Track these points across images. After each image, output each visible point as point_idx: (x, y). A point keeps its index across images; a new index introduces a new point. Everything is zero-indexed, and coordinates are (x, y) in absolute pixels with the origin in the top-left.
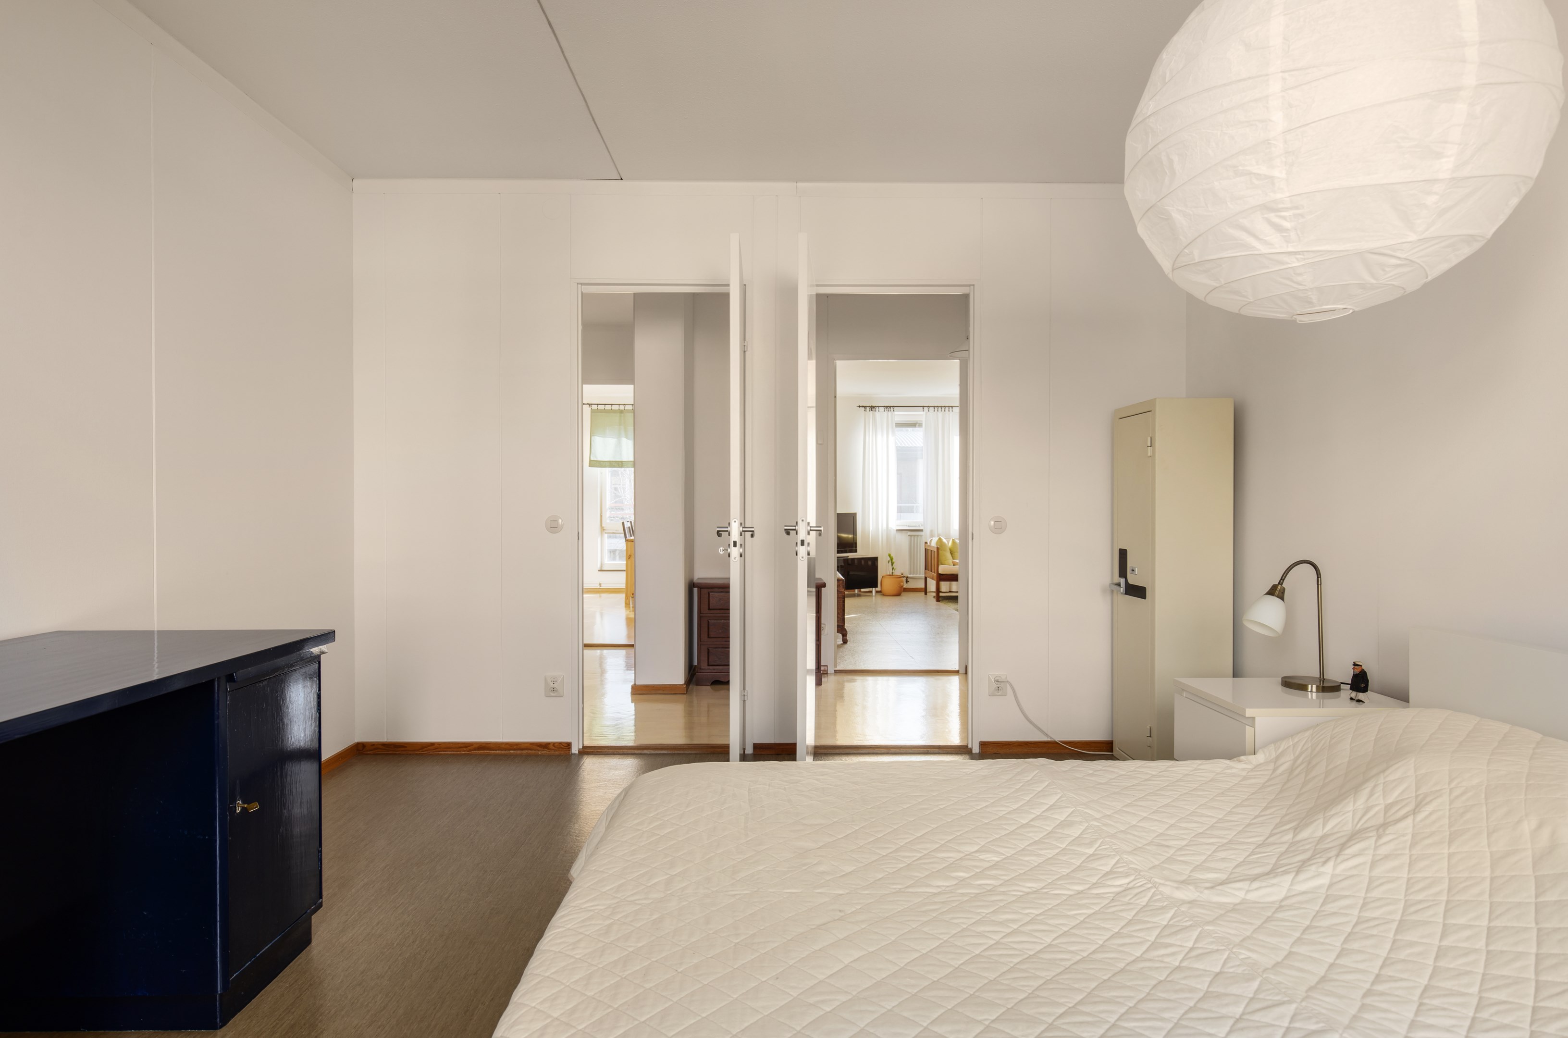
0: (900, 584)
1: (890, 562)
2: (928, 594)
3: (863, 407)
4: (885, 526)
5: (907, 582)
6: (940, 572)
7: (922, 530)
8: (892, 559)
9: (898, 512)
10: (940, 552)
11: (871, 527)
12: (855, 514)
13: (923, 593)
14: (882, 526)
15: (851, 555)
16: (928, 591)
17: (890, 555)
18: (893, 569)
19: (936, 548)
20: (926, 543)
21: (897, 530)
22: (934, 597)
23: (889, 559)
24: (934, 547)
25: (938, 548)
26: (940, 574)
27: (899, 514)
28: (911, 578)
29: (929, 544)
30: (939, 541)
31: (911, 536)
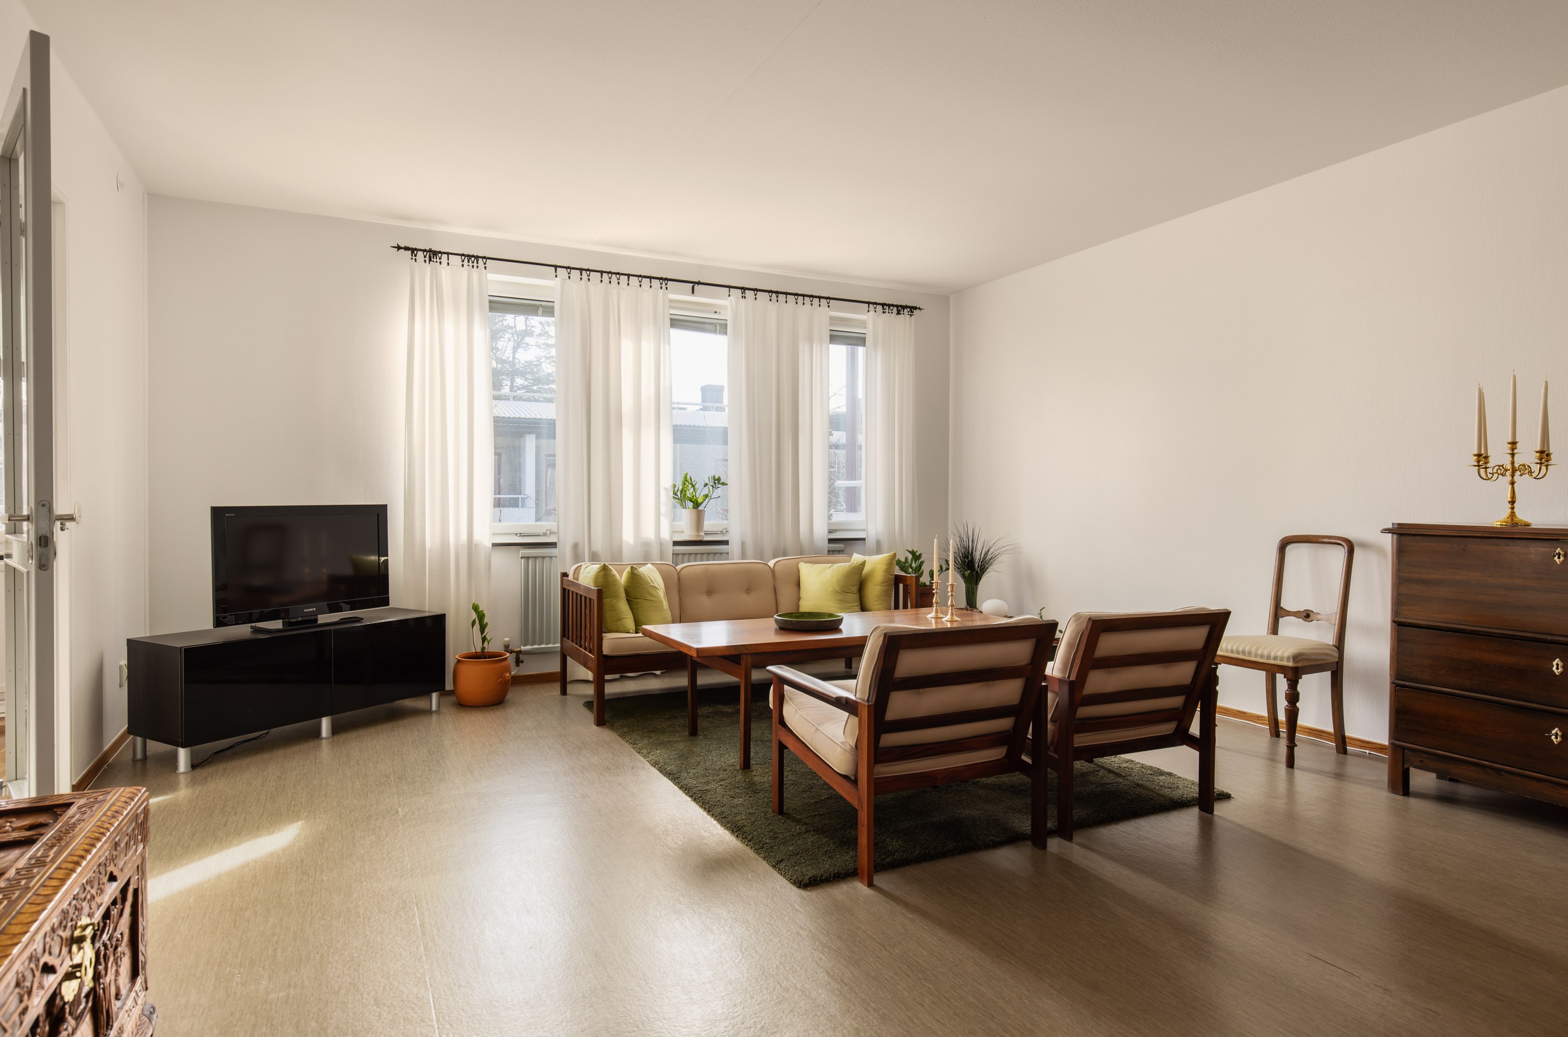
0: (502, 676)
1: (477, 626)
2: (570, 688)
3: (406, 248)
4: (464, 537)
5: (518, 662)
6: (606, 650)
7: (553, 545)
8: (481, 616)
9: (495, 506)
10: (606, 601)
11: (431, 539)
12: (384, 508)
13: (556, 689)
14: (457, 536)
15: (371, 616)
16: (568, 680)
17: (476, 608)
18: (484, 639)
19: (596, 593)
20: (565, 575)
21: (494, 545)
22: (589, 705)
23: (474, 616)
24: (587, 589)
25: (600, 593)
26: (606, 656)
27: (498, 509)
28: (528, 653)
29: (571, 578)
30: (602, 574)
31: (528, 558)
